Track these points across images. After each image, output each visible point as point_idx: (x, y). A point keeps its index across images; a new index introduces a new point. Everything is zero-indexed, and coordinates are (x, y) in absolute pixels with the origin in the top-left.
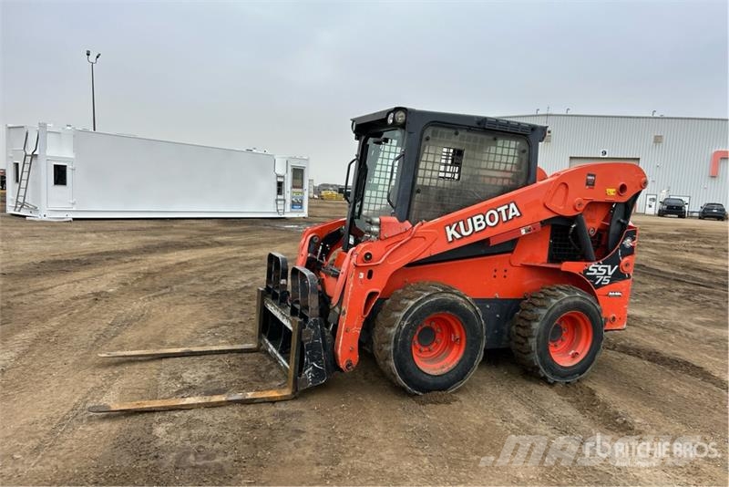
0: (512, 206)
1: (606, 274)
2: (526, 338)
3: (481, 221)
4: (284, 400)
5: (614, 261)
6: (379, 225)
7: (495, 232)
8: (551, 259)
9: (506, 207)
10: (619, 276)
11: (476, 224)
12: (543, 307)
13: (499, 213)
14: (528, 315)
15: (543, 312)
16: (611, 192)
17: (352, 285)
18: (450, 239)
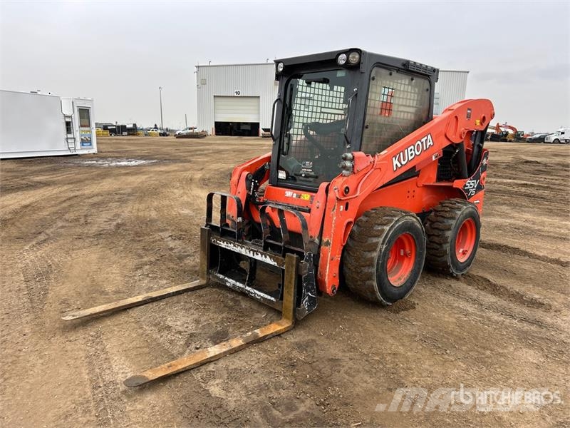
0: (429, 136)
1: (474, 188)
2: (440, 244)
3: (413, 152)
4: (287, 331)
5: (477, 178)
6: (353, 159)
7: (421, 159)
8: (439, 179)
9: (426, 138)
10: (479, 188)
11: (410, 153)
12: (453, 218)
13: (422, 143)
14: (441, 226)
15: (453, 222)
16: (478, 122)
17: (335, 218)
18: (395, 169)
